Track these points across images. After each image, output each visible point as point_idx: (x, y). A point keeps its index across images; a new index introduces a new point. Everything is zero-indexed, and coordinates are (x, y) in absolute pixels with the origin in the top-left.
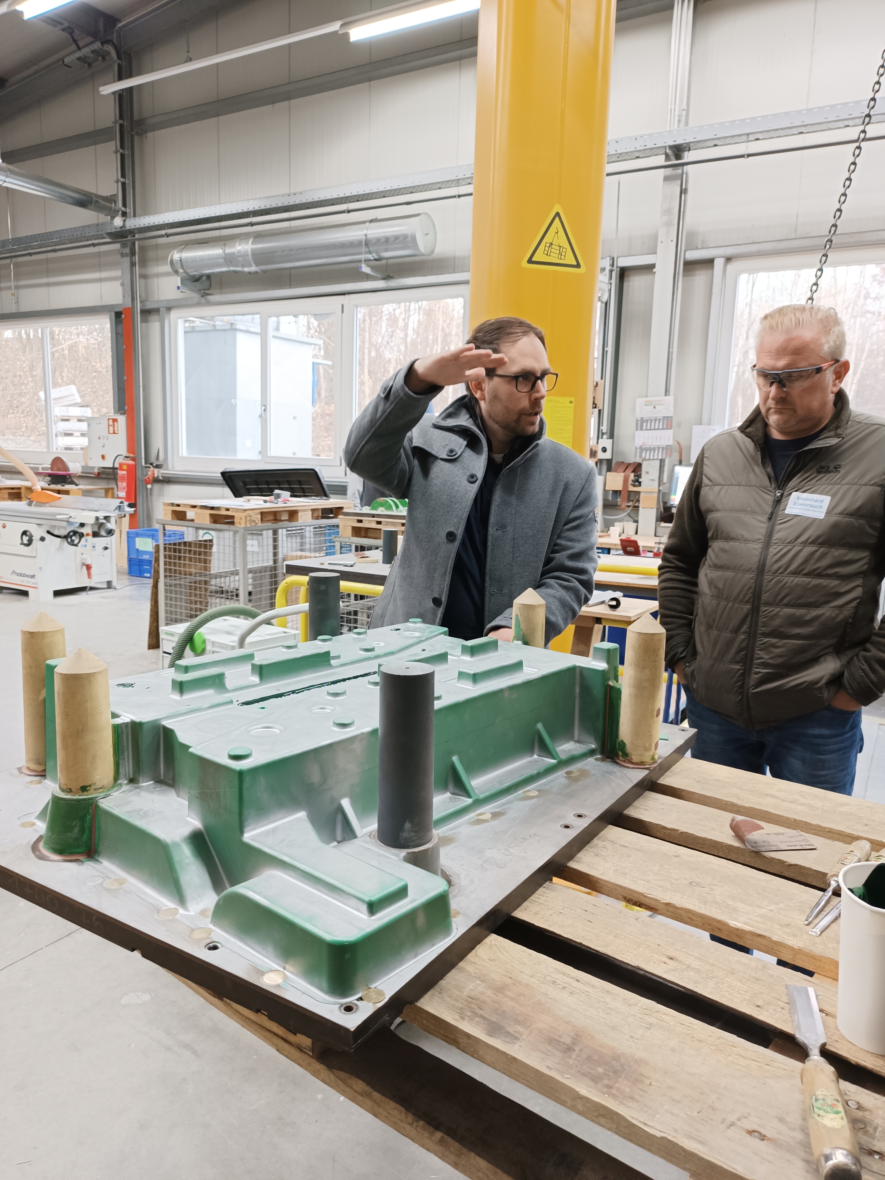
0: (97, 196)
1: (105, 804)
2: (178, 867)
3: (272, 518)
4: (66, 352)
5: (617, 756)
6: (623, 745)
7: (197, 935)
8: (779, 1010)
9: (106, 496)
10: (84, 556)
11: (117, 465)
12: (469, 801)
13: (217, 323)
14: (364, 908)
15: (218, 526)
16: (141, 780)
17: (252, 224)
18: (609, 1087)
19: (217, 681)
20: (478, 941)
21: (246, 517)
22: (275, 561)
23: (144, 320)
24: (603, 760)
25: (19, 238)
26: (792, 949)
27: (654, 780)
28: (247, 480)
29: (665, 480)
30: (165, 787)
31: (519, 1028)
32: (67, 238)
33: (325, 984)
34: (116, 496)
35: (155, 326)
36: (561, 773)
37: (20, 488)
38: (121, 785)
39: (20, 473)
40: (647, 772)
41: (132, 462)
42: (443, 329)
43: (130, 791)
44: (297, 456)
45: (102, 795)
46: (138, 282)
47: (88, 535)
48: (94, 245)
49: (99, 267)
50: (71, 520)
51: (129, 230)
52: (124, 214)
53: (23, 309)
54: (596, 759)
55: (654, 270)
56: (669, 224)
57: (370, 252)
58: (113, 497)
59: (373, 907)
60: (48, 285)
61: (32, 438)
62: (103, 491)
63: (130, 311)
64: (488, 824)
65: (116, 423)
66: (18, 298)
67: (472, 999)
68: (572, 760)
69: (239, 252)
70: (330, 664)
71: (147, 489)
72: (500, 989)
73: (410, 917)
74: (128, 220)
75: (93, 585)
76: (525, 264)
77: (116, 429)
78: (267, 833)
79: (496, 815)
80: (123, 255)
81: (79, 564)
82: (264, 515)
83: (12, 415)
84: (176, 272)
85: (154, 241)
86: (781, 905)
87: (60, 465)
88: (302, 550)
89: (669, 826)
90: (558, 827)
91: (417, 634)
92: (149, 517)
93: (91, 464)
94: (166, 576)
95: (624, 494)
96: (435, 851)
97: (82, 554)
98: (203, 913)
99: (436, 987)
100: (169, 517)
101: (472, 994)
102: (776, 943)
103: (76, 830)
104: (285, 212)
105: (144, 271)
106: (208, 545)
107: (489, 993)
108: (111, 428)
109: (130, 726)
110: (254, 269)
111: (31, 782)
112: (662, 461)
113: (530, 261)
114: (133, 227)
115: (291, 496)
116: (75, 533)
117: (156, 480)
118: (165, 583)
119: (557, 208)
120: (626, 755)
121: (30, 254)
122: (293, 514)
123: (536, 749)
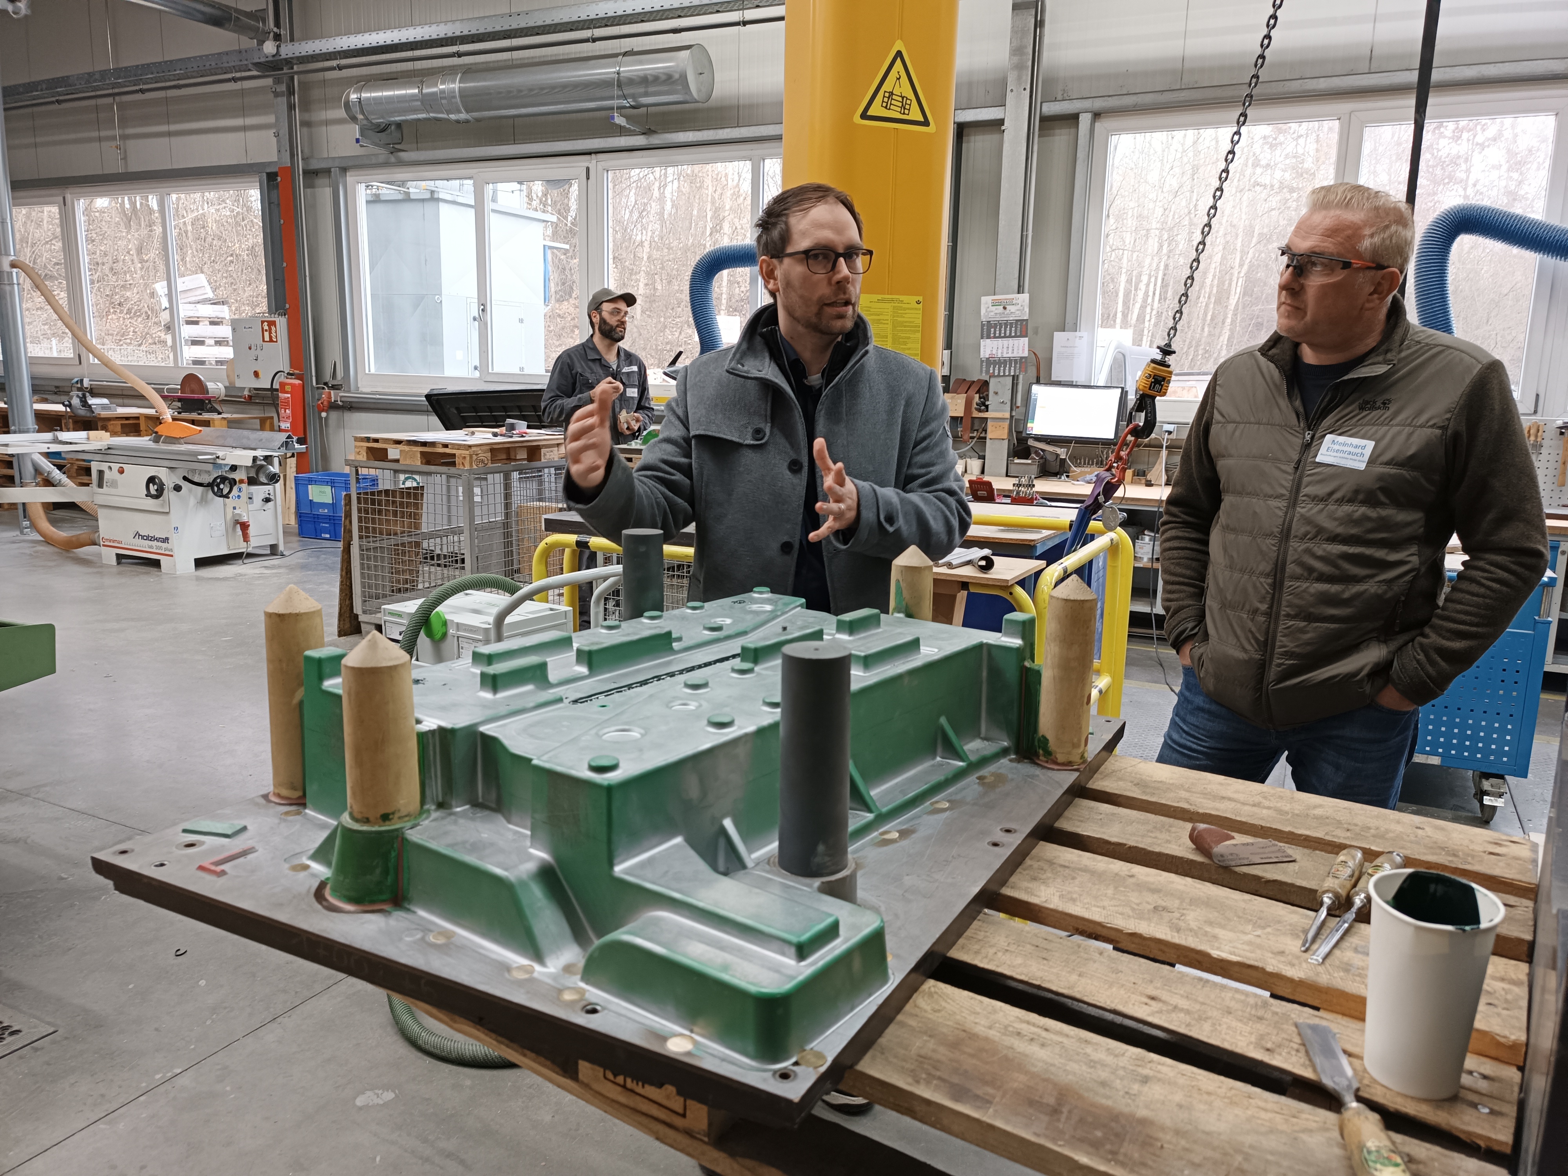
0: (237, 10)
1: (414, 835)
2: (528, 913)
3: (504, 457)
4: (189, 228)
5: (1037, 755)
6: (1045, 740)
7: (568, 996)
8: (1294, 1053)
9: (262, 428)
10: (236, 511)
11: (276, 386)
12: (870, 816)
13: (411, 190)
14: (792, 951)
15: (432, 468)
16: (454, 803)
17: (459, 55)
18: (1114, 1153)
19: (538, 672)
20: (915, 989)
21: (471, 456)
22: (507, 515)
23: (309, 185)
24: (1018, 761)
25: (126, 68)
26: (1291, 980)
27: (1083, 784)
28: (462, 405)
29: (1019, 404)
30: (487, 813)
31: (990, 1090)
32: (196, 69)
33: (751, 1048)
34: (276, 428)
35: (325, 193)
36: (972, 779)
37: (137, 418)
38: (428, 811)
39: (142, 397)
40: (1076, 774)
41: (297, 382)
42: (713, 203)
43: (443, 818)
44: (526, 372)
45: (409, 824)
46: (300, 133)
47: (241, 481)
48: (235, 80)
49: (243, 111)
50: (219, 461)
51: (286, 59)
52: (277, 37)
53: (134, 168)
54: (1011, 760)
55: (1003, 128)
56: (1019, 67)
57: (625, 97)
58: (272, 429)
59: (802, 951)
60: (169, 134)
61: (143, 348)
62: (258, 421)
63: (290, 171)
64: (897, 845)
65: (273, 328)
66: (125, 152)
67: (922, 1059)
68: (984, 761)
69: (442, 92)
70: (672, 648)
71: (321, 418)
72: (955, 1045)
73: (845, 959)
74: (283, 46)
75: (250, 550)
76: (857, 119)
77: (274, 335)
78: (642, 865)
79: (904, 834)
80: (277, 94)
81: (230, 523)
82: (494, 451)
83: (114, 317)
84: (354, 119)
85: (320, 75)
86: (1269, 930)
87: (194, 386)
88: (540, 500)
89: (1114, 840)
90: (984, 844)
91: (768, 608)
92: (325, 457)
93: (238, 384)
94: (361, 537)
95: (967, 422)
96: (852, 877)
97: (234, 508)
98: (568, 969)
99: (876, 1046)
100: (363, 457)
101: (923, 1052)
102: (1271, 975)
103: (378, 871)
104: (505, 38)
105: (306, 116)
106: (417, 493)
107: (942, 1050)
108: (267, 334)
109: (437, 734)
110: (463, 116)
111: (287, 813)
112: (1015, 378)
113: (864, 116)
114: (290, 55)
115: (529, 427)
116: (224, 479)
117: (333, 406)
118: (360, 546)
119: (899, 46)
120: (1048, 753)
121: (142, 91)
122: (534, 451)
123: (939, 750)
